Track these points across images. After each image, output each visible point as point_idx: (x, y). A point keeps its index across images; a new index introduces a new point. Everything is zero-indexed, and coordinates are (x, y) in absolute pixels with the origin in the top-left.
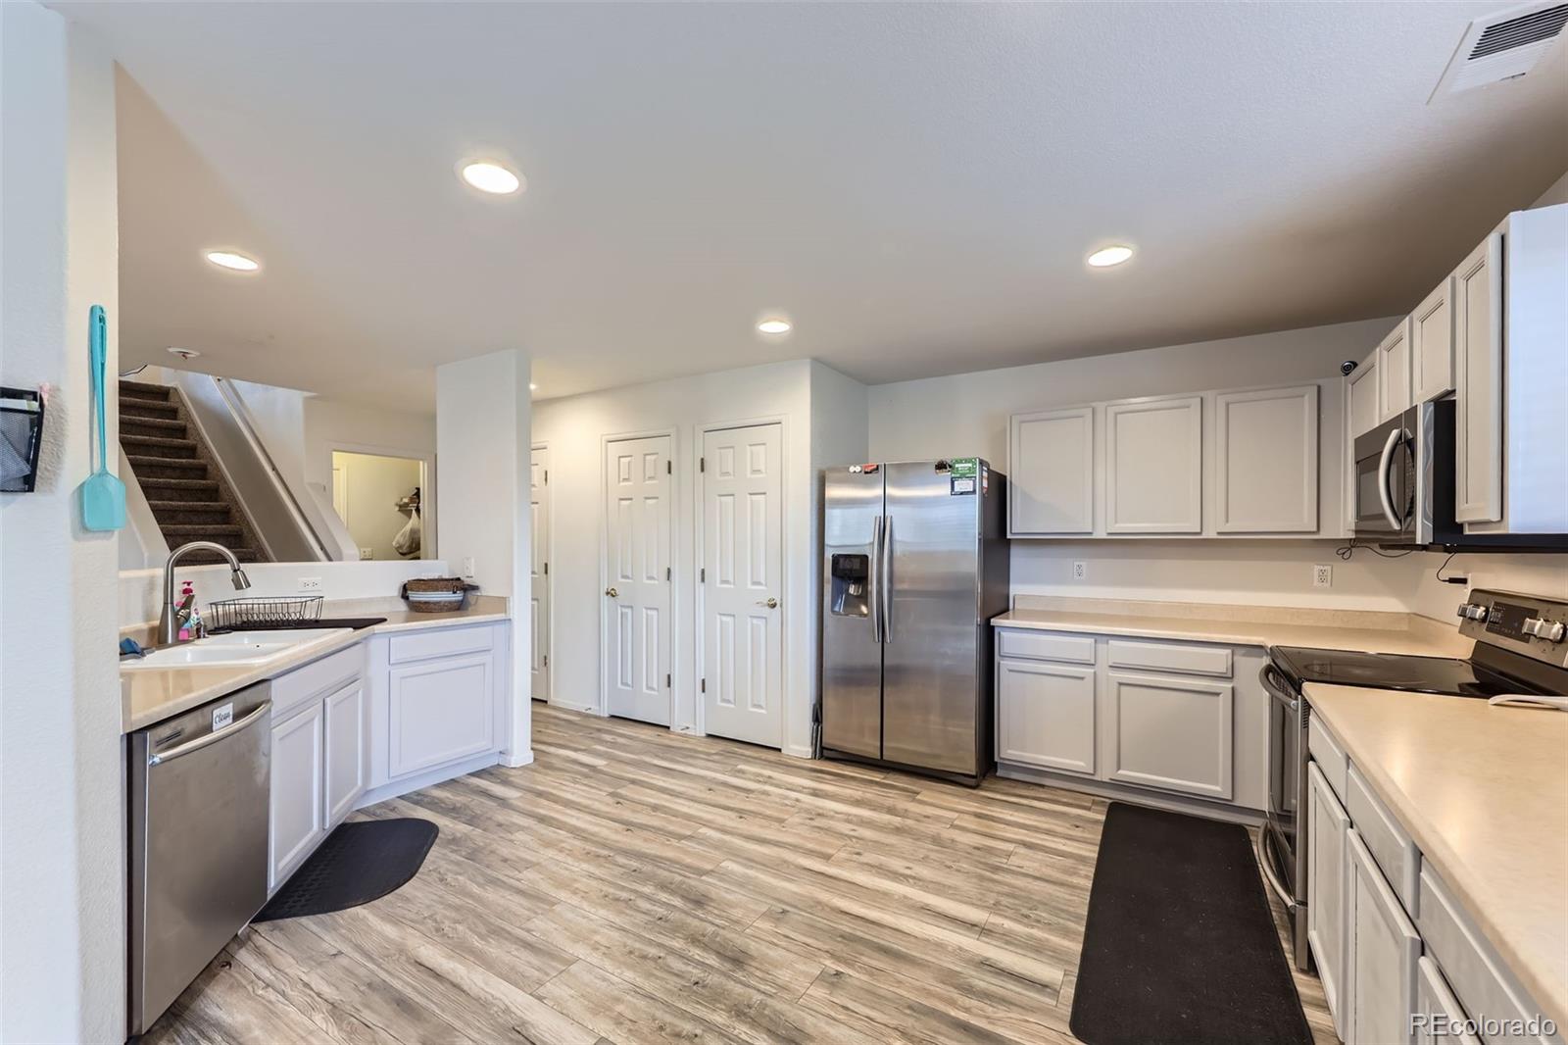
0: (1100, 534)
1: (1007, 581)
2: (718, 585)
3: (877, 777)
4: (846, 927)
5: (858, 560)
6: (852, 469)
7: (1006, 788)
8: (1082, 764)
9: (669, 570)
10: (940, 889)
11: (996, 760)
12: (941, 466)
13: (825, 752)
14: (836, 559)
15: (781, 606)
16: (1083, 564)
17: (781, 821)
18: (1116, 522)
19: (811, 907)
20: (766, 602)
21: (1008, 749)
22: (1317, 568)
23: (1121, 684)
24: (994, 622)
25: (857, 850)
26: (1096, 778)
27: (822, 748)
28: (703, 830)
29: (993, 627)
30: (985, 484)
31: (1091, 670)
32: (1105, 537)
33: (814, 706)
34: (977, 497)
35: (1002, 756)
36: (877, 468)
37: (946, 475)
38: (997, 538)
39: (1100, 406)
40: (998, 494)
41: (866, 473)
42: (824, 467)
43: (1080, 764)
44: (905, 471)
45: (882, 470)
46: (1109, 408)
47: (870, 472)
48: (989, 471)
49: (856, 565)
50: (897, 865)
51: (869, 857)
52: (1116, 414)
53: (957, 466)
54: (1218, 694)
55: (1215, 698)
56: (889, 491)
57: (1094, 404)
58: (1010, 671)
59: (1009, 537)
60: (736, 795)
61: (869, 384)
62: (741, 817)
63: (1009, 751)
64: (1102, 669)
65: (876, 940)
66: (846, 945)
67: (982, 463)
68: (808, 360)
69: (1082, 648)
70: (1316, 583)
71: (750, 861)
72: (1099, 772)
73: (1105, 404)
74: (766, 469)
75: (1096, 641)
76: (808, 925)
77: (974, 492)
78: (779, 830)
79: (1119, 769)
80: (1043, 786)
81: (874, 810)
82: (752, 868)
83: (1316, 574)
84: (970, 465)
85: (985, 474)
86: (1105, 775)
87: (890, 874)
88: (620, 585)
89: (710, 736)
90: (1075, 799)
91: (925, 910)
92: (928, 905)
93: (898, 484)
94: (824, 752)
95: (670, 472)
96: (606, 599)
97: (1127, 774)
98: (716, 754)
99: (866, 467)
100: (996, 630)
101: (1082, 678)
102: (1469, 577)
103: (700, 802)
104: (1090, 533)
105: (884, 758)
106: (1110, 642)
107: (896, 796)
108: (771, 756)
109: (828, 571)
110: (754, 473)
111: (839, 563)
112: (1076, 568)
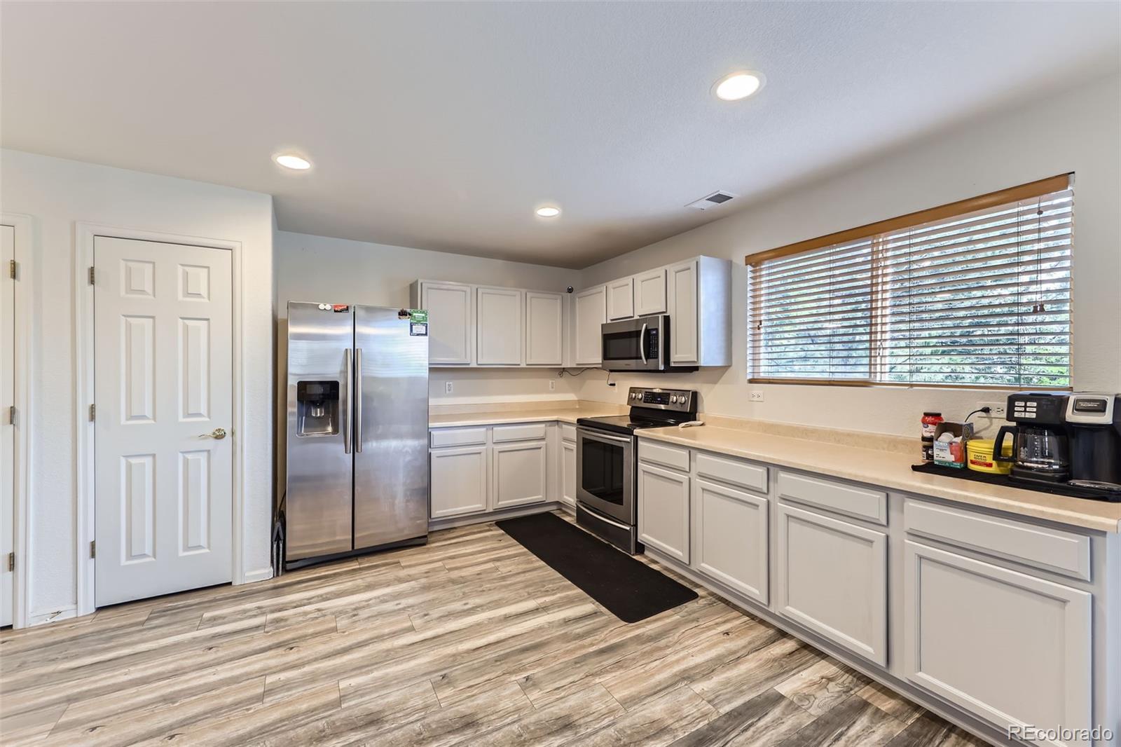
0: (474, 364)
3: (354, 565)
4: (490, 655)
5: (327, 386)
6: (322, 307)
7: (440, 537)
8: (480, 505)
9: (14, 410)
10: (497, 604)
12: (402, 313)
13: (289, 566)
14: (302, 386)
15: (232, 434)
16: (451, 383)
17: (335, 630)
19: (454, 661)
20: (209, 433)
22: (551, 381)
23: (499, 452)
25: (422, 614)
26: (487, 511)
28: (270, 679)
31: (485, 448)
32: (476, 366)
34: (428, 338)
36: (347, 309)
37: (406, 320)
41: (335, 311)
44: (371, 312)
45: (351, 311)
46: (478, 289)
47: (341, 311)
49: (324, 390)
50: (457, 606)
51: (435, 613)
53: (414, 314)
54: (540, 448)
55: (539, 450)
56: (358, 328)
60: (252, 637)
62: (291, 648)
64: (490, 445)
65: (513, 649)
66: (506, 663)
68: (270, 197)
70: (551, 389)
71: (359, 669)
72: (488, 508)
76: (470, 671)
77: (427, 334)
78: (342, 636)
79: (499, 501)
80: (455, 528)
81: (389, 585)
82: (372, 671)
83: (550, 384)
84: (423, 315)
86: (491, 507)
87: (462, 614)
89: (100, 609)
90: (478, 528)
91: (507, 618)
92: (505, 615)
93: (365, 323)
95: (13, 277)
98: (149, 619)
99: (336, 306)
101: (480, 453)
102: (616, 383)
103: (224, 662)
104: (469, 364)
106: (494, 428)
107: (387, 571)
108: (224, 592)
109: (292, 395)
110: (187, 294)
111: (305, 389)
112: (447, 386)
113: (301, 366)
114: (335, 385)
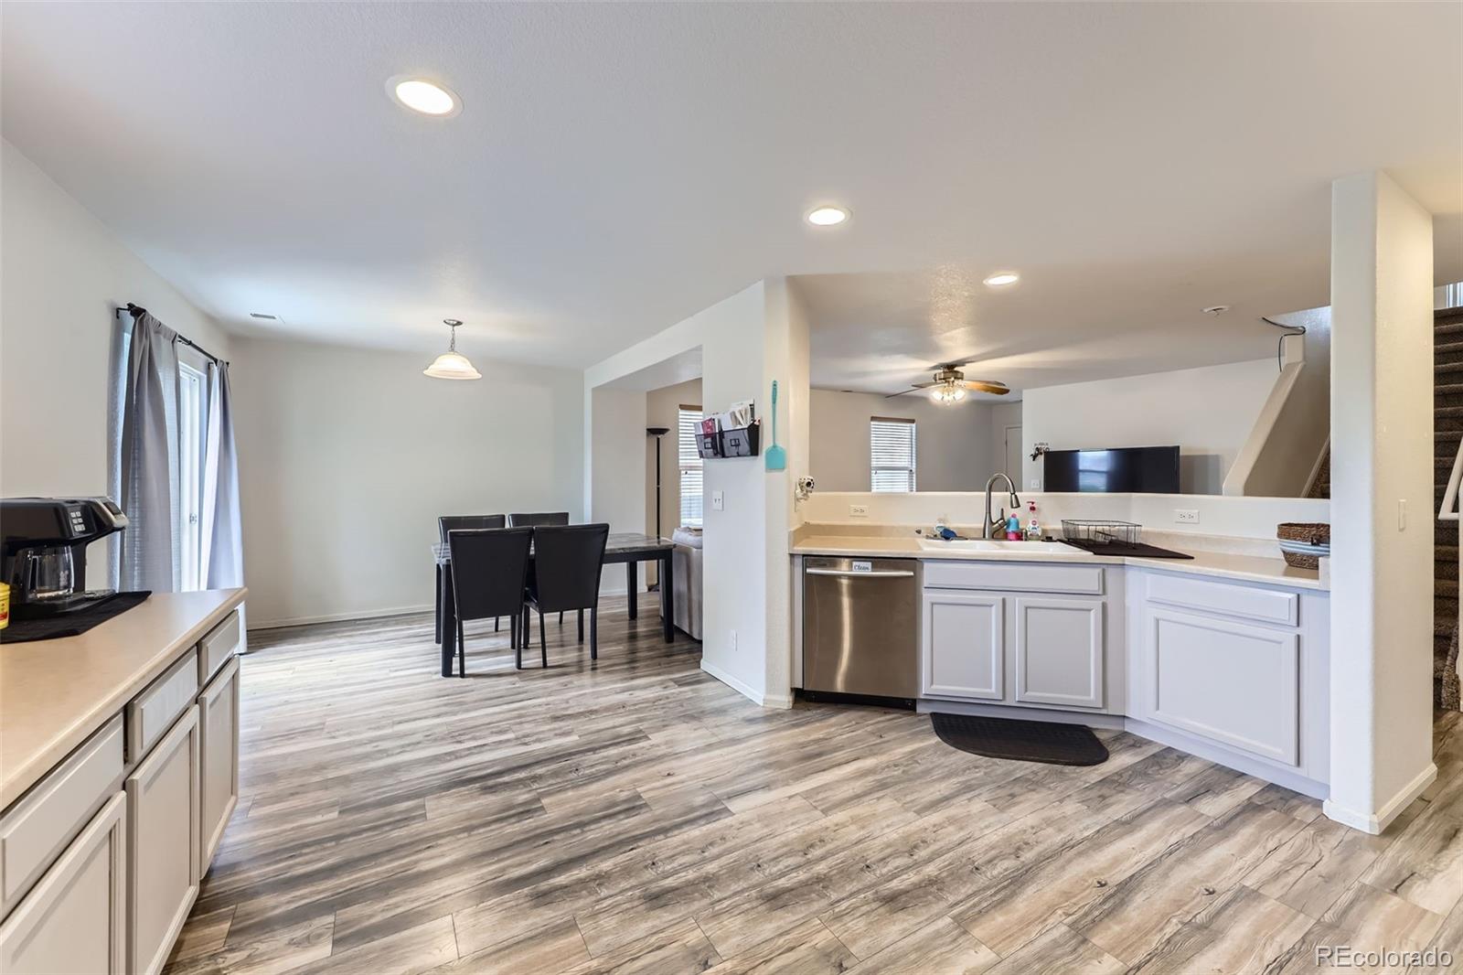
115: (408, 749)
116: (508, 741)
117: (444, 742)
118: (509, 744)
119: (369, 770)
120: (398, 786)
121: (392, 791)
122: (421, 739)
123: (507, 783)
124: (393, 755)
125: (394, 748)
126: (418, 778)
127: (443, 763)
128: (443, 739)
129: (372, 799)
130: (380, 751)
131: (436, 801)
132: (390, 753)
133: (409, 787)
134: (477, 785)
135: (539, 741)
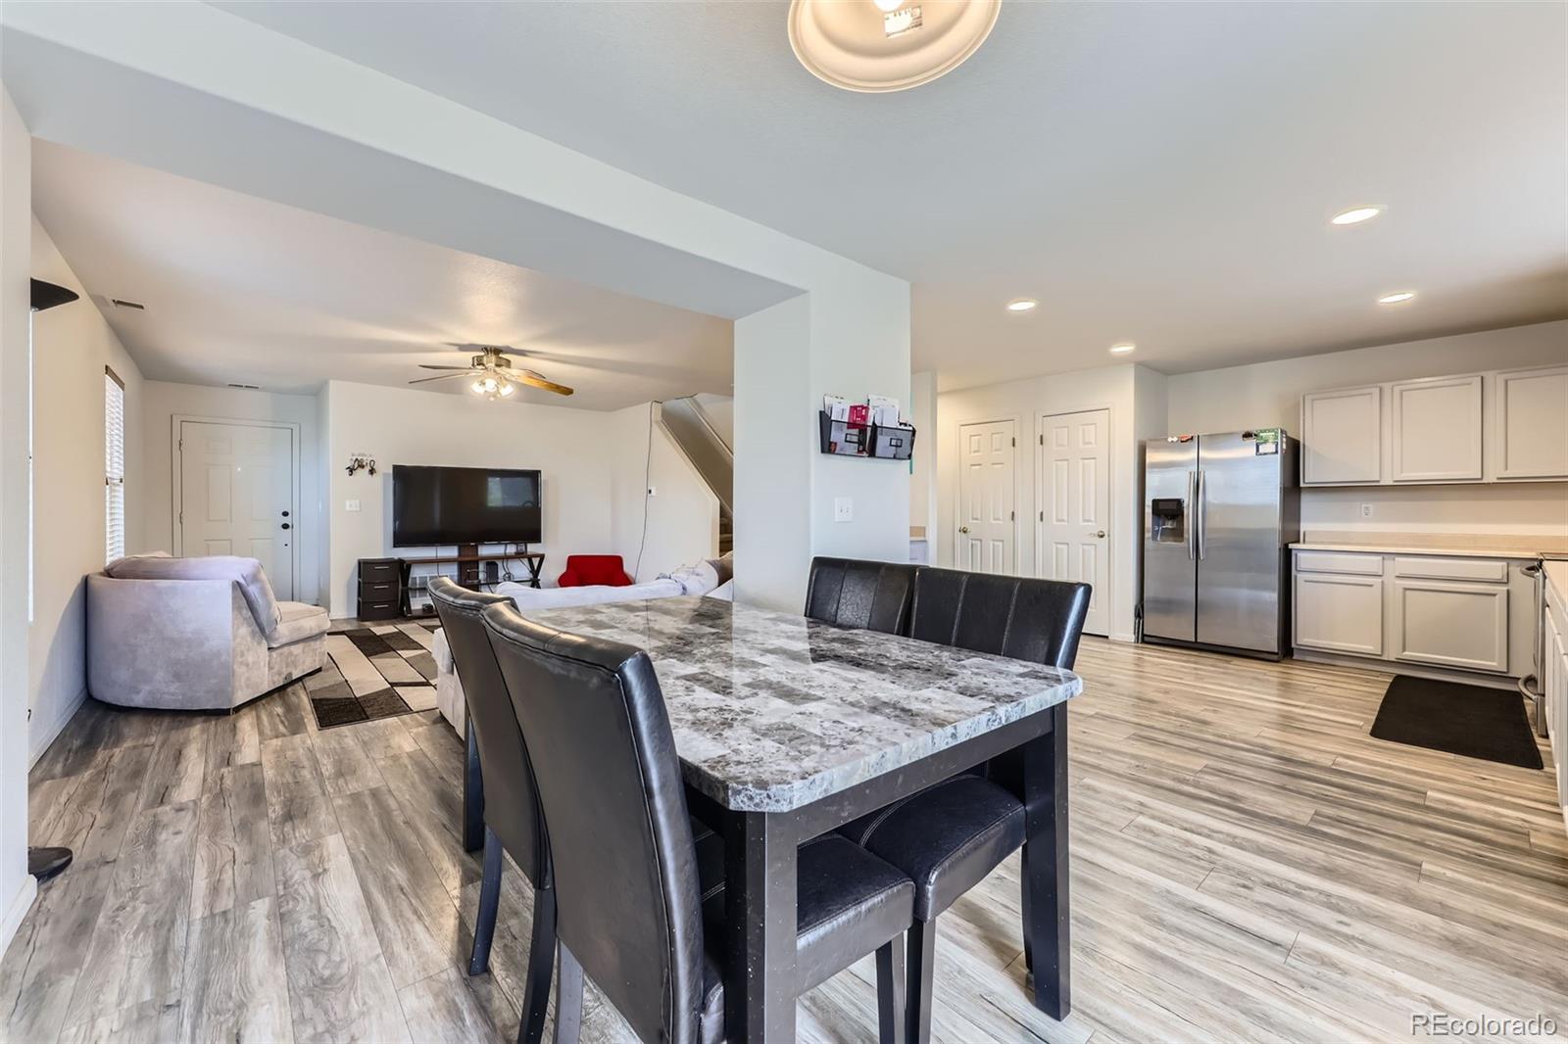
0: (1387, 481)
1: (1298, 521)
2: (1055, 523)
3: (1193, 653)
5: (1175, 503)
6: (1170, 440)
7: (1302, 666)
8: (1371, 648)
9: (1013, 513)
11: (1293, 646)
12: (1248, 435)
13: (1146, 639)
14: (1155, 502)
15: (1109, 536)
16: (1371, 506)
18: (1402, 472)
20: (1096, 533)
21: (1303, 637)
23: (1406, 589)
24: (1291, 546)
26: (1385, 658)
27: (1144, 635)
29: (1291, 550)
30: (1284, 447)
31: (1379, 580)
32: (1391, 483)
33: (1136, 607)
34: (1279, 456)
35: (1298, 643)
36: (1192, 438)
37: (1253, 441)
38: (1293, 485)
39: (1387, 386)
40: (1294, 453)
41: (1182, 442)
42: (1144, 439)
43: (1370, 647)
44: (1216, 439)
45: (1195, 439)
46: (1395, 388)
47: (1186, 441)
48: (1287, 437)
49: (1173, 506)
52: (1402, 392)
53: (1260, 434)
54: (1494, 595)
55: (1491, 598)
56: (1202, 454)
57: (1380, 384)
58: (1306, 581)
59: (1302, 485)
61: (1169, 375)
63: (1306, 640)
64: (1390, 579)
67: (1282, 432)
68: (1133, 365)
69: (1372, 564)
72: (1386, 653)
73: (1392, 384)
74: (1096, 440)
75: (1383, 559)
77: (1276, 452)
79: (1404, 650)
80: (1334, 665)
84: (1272, 433)
85: (1284, 440)
86: (1392, 655)
88: (970, 524)
93: (1210, 448)
94: (1144, 639)
95: (1014, 445)
96: (958, 534)
97: (1409, 654)
99: (1182, 437)
100: (1293, 552)
101: (1371, 586)
104: (1378, 481)
105: (1198, 641)
106: (1397, 559)
107: (1214, 661)
109: (1148, 510)
110: (1085, 443)
111: (1158, 505)
112: (1363, 509)
113: (1159, 487)
114: (1179, 502)
115: (1292, 887)
116: (1153, 817)
117: (1231, 864)
118: (1157, 814)
119: (1364, 890)
120: (1332, 850)
121: (1344, 852)
122: (1258, 889)
123: (1211, 792)
124: (1321, 892)
125: (1313, 901)
126: (1301, 845)
127: (1257, 842)
128: (1227, 868)
129: (1373, 857)
130: (1340, 911)
131: (1297, 817)
132: (1323, 898)
133: (1319, 844)
134: (1241, 805)
135: (1124, 798)
